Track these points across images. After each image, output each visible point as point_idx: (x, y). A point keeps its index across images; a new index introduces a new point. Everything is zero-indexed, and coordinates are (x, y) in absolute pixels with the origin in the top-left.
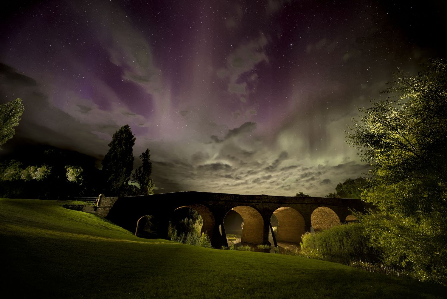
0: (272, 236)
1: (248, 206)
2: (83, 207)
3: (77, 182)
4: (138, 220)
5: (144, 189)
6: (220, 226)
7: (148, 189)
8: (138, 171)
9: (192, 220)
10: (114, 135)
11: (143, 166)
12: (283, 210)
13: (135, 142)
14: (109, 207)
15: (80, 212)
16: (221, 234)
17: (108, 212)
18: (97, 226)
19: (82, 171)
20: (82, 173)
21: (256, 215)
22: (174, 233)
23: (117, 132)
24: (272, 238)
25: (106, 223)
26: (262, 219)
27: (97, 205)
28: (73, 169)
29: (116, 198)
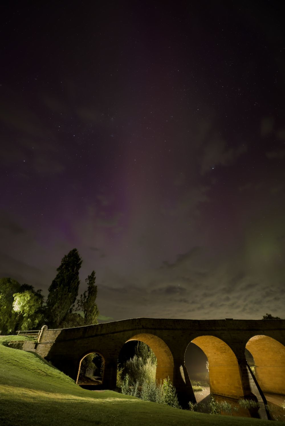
0: (254, 384)
1: (212, 336)
2: (23, 344)
3: (21, 312)
4: (81, 361)
5: (87, 319)
6: (181, 368)
7: (93, 318)
8: (83, 297)
10: (62, 259)
11: (88, 290)
12: (256, 341)
13: (81, 265)
14: (51, 343)
15: (19, 351)
16: (185, 382)
17: (49, 350)
18: (34, 371)
19: (29, 299)
20: (29, 302)
21: (224, 348)
22: (125, 380)
23: (65, 256)
24: (256, 387)
25: (46, 365)
26: (234, 354)
27: (39, 340)
28: (20, 297)
29: (59, 331)
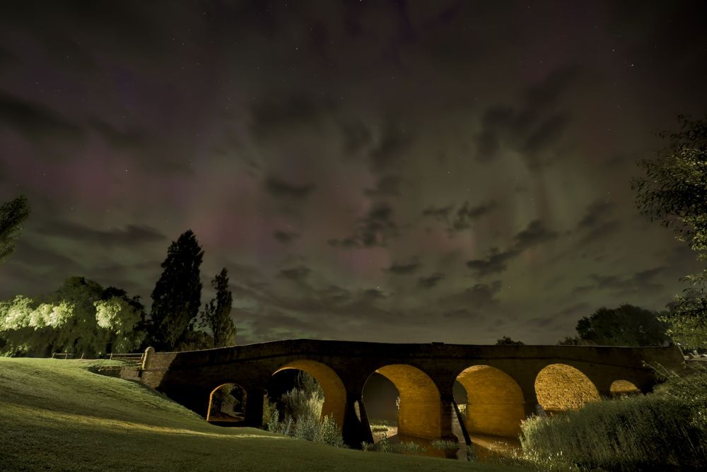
0: (458, 423)
1: (407, 365)
2: (120, 371)
3: (112, 328)
4: (212, 393)
5: (217, 340)
6: (357, 404)
7: (227, 338)
8: (209, 307)
9: (305, 392)
10: (169, 248)
11: (217, 298)
12: (475, 372)
13: (203, 258)
14: (162, 370)
15: (115, 379)
16: (359, 418)
17: (161, 378)
18: (140, 404)
19: (120, 310)
20: (119, 314)
21: (423, 381)
22: (274, 417)
23: (174, 243)
24: (460, 428)
25: (157, 398)
26: (437, 389)
27: (143, 366)
28: (106, 306)
29: (173, 355)
